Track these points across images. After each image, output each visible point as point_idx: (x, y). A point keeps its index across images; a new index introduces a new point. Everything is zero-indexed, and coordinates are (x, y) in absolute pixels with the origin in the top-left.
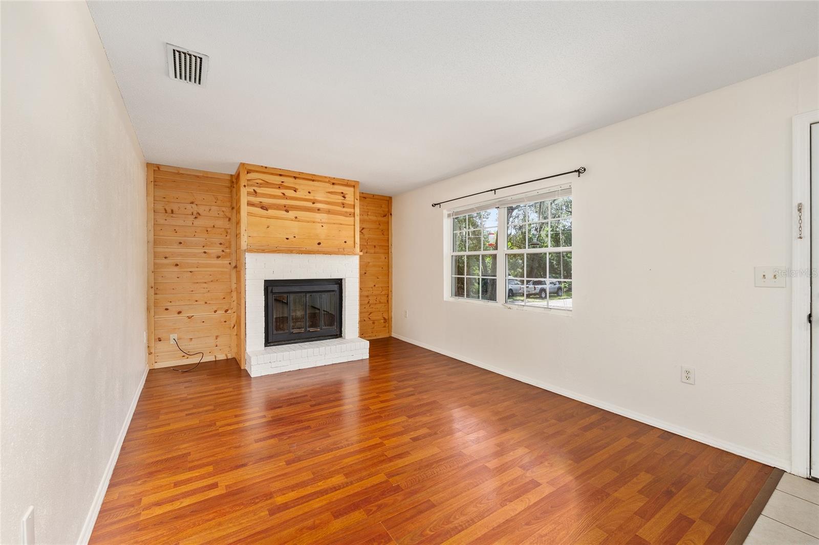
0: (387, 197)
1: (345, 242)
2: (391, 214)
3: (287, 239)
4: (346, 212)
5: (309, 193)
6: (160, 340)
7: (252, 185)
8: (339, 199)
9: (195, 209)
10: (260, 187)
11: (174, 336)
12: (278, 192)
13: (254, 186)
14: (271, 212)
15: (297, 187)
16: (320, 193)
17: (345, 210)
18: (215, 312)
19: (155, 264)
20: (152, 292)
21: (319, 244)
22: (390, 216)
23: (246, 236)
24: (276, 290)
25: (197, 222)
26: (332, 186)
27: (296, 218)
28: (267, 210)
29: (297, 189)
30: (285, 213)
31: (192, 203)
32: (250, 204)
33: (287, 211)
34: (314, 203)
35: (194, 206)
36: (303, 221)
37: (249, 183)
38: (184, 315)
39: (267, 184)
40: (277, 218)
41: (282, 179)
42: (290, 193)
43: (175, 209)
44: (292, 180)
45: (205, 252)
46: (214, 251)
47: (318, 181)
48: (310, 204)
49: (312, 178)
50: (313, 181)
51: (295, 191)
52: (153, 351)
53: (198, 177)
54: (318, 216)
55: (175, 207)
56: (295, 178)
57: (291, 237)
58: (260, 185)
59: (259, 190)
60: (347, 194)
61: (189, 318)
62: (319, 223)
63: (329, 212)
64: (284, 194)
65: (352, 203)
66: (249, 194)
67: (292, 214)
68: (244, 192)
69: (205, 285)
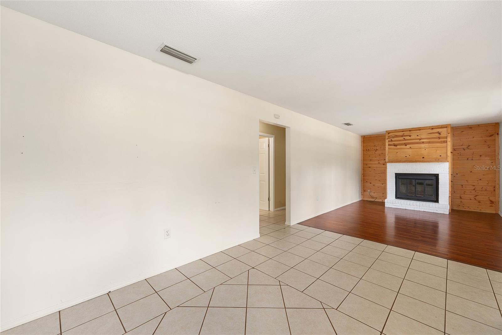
0: (494, 123)
1: (440, 156)
2: (498, 134)
3: (406, 157)
4: (442, 141)
5: (418, 136)
6: (365, 191)
7: (390, 138)
8: (437, 135)
9: (376, 148)
10: (394, 138)
11: (369, 191)
12: (402, 138)
13: (391, 138)
14: (398, 147)
15: (411, 134)
16: (424, 135)
17: (440, 140)
18: (383, 184)
19: (363, 167)
20: (363, 175)
21: (423, 158)
22: (497, 135)
23: (388, 157)
24: (400, 177)
25: (376, 153)
26: (431, 130)
27: (410, 147)
28: (396, 146)
29: (411, 135)
30: (405, 146)
31: (375, 146)
32: (389, 145)
33: (406, 145)
34: (420, 140)
35: (375, 147)
36: (414, 149)
37: (389, 137)
38: (372, 184)
39: (397, 136)
40: (401, 149)
41: (403, 133)
42: (408, 138)
43: (369, 149)
44: (409, 132)
45: (379, 163)
46: (381, 162)
47: (423, 129)
48: (418, 141)
49: (419, 129)
50: (420, 130)
51: (410, 136)
52: (363, 194)
53: (377, 137)
54: (423, 145)
55: (369, 148)
56: (410, 131)
57: (408, 156)
58: (393, 137)
59: (392, 139)
60: (442, 132)
61: (374, 185)
62: (423, 148)
63: (429, 142)
64: (404, 139)
65: (446, 136)
66: (389, 141)
67: (408, 146)
68: (387, 141)
69: (379, 174)
